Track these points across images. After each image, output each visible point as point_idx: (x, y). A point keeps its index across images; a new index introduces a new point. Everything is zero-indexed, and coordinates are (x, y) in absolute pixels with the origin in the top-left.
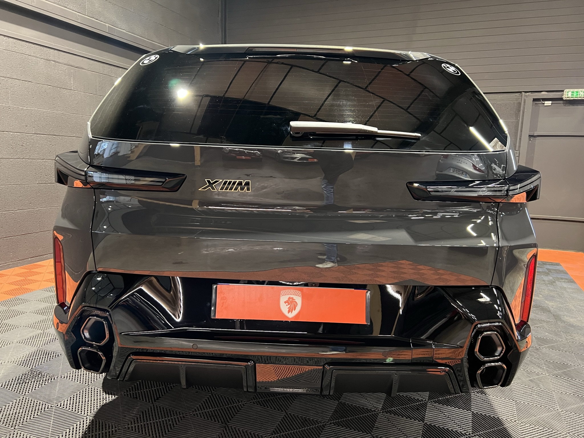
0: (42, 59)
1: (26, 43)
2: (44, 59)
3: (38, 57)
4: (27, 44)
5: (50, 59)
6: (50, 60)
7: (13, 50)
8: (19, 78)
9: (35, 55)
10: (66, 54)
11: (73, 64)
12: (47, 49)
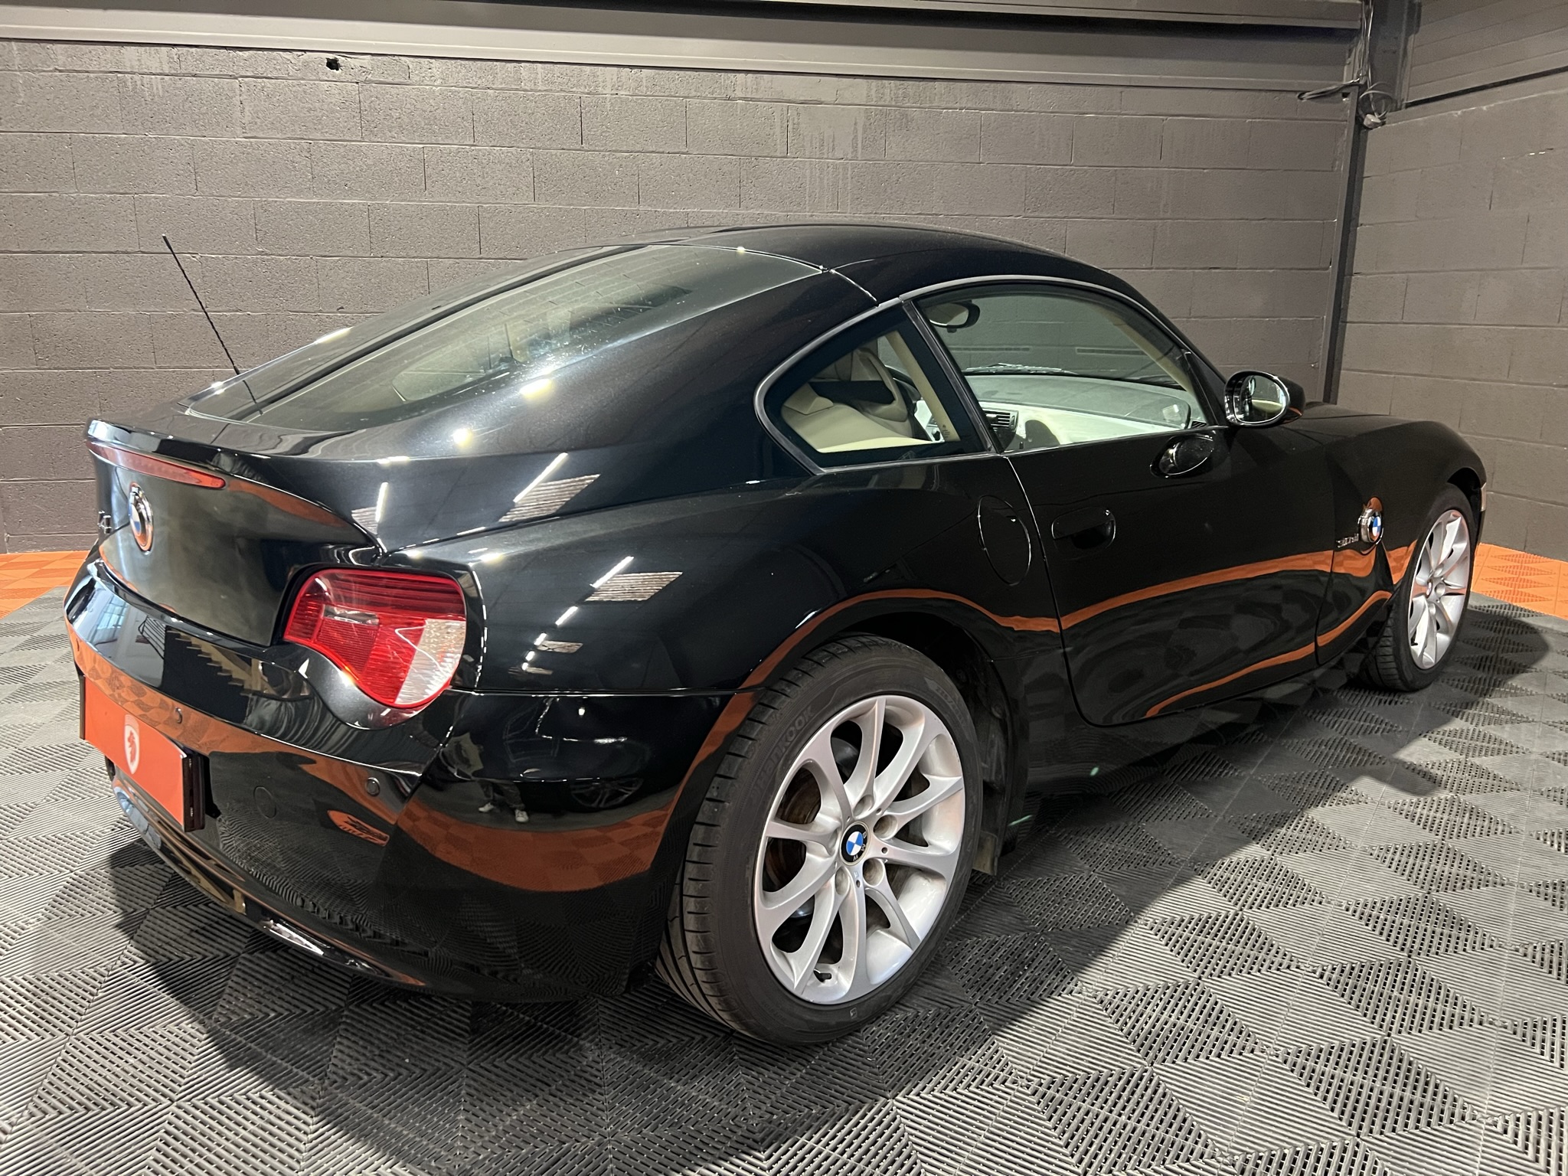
0: (715, 98)
1: (678, 72)
2: (721, 99)
3: (705, 98)
4: (682, 73)
5: (733, 96)
6: (734, 99)
7: (648, 93)
8: (661, 150)
9: (699, 94)
10: (775, 76)
11: (792, 97)
12: (729, 75)
